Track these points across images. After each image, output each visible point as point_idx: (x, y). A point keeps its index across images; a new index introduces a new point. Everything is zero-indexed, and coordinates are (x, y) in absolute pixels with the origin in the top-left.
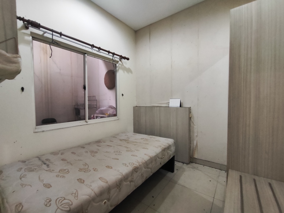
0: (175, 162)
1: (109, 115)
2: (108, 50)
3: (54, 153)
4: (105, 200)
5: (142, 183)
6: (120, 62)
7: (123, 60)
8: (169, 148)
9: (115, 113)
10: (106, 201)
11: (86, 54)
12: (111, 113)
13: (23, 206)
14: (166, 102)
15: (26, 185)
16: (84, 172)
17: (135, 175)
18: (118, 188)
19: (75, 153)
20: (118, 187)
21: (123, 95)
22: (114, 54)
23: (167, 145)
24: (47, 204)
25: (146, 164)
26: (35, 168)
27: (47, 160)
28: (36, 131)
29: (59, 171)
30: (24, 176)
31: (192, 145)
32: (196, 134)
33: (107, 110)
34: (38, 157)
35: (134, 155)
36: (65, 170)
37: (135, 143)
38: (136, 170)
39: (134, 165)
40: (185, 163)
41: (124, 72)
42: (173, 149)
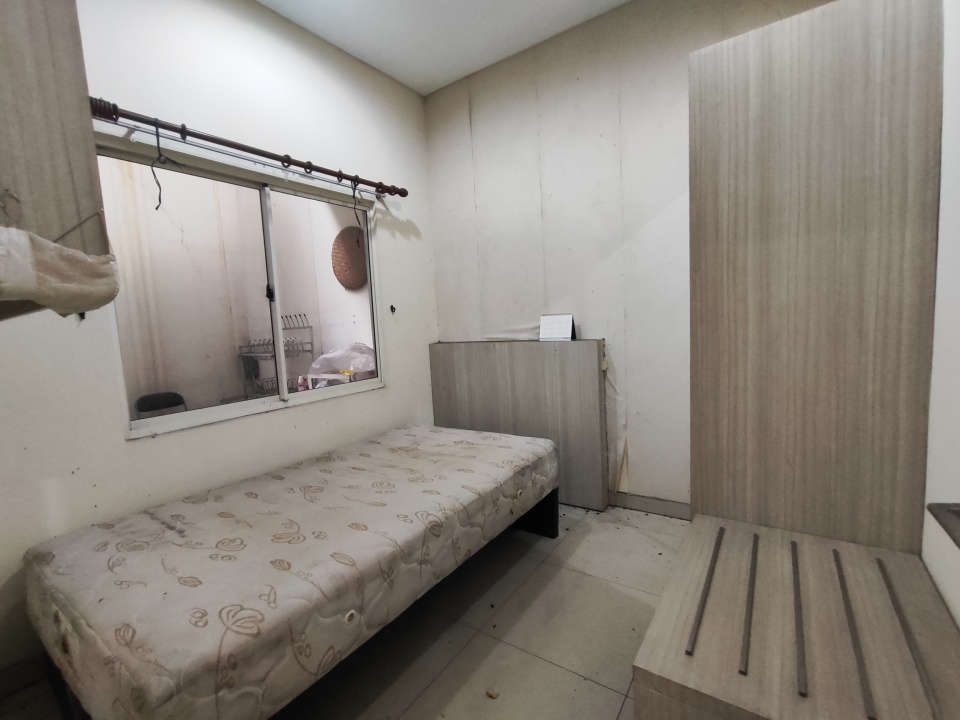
0: (560, 506)
1: (355, 374)
2: (337, 170)
3: (194, 499)
4: (349, 610)
5: (456, 567)
6: (378, 205)
7: (388, 197)
8: (536, 465)
9: (372, 367)
10: (353, 611)
11: (266, 185)
12: (360, 367)
13: (134, 632)
14: (531, 325)
15: (129, 584)
16: (289, 542)
17: (435, 546)
18: (385, 580)
19: (257, 496)
20: (386, 576)
21: (393, 309)
22: (356, 180)
23: (532, 458)
24: (196, 622)
25: (467, 514)
26: (144, 539)
27: (176, 517)
28: (134, 434)
29: (217, 546)
30: (120, 562)
31: (612, 456)
32: (622, 421)
33: (347, 359)
34: (149, 513)
35: (431, 492)
36: (234, 541)
37: (435, 458)
38: (435, 530)
39: (431, 518)
40: (593, 510)
41: (393, 235)
42: (551, 468)
